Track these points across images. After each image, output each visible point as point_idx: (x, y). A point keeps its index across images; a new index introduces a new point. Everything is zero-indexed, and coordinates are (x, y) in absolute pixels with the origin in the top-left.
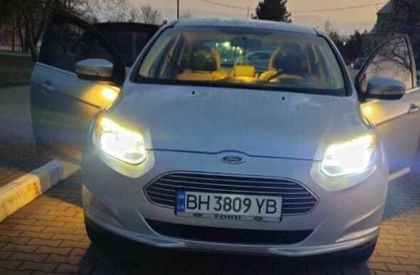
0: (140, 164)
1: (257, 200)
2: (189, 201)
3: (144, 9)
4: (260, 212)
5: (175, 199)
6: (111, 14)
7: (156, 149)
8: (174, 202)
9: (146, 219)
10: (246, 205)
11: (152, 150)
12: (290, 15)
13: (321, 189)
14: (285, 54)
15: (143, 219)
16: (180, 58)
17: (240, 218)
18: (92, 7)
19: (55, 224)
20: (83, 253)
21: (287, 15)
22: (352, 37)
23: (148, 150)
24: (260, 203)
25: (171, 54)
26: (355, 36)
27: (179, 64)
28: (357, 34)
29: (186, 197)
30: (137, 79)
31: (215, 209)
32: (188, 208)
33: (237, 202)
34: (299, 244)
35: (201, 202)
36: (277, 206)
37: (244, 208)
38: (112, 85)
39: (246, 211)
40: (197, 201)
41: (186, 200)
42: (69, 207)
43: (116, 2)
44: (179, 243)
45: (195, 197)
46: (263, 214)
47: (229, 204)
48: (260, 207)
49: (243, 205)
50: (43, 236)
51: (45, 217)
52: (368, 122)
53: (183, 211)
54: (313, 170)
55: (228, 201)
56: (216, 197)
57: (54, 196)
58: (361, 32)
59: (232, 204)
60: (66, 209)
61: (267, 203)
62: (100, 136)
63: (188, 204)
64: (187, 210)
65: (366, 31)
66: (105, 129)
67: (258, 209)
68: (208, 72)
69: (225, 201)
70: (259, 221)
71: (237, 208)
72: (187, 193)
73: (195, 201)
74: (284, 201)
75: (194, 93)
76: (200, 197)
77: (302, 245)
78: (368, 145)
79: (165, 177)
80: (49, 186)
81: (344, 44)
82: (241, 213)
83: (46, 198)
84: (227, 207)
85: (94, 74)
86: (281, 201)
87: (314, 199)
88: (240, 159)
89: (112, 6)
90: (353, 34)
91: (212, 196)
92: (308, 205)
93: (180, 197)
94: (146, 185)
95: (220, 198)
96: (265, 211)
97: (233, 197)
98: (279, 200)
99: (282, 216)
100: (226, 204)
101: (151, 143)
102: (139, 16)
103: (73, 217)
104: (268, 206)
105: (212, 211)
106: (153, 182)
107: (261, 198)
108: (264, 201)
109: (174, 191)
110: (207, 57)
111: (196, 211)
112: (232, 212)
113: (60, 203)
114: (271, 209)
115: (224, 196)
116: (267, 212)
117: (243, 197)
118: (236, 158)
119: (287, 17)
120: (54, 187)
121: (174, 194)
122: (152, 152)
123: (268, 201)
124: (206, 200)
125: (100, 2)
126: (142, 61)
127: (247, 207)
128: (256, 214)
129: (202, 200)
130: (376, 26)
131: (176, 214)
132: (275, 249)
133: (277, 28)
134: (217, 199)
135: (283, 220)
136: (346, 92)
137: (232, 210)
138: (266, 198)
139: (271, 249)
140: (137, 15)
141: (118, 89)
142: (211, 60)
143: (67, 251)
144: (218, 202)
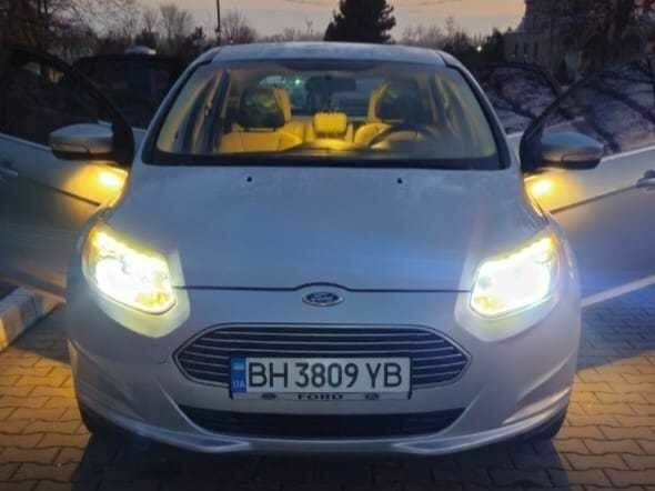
0: (165, 312)
1: (368, 365)
2: (251, 374)
3: (164, 10)
4: (373, 385)
5: (229, 370)
6: (112, 22)
7: (191, 287)
8: (226, 376)
9: (180, 406)
10: (350, 375)
11: (184, 288)
12: (392, 9)
13: (474, 339)
14: (395, 96)
15: (176, 407)
16: (225, 105)
17: (341, 397)
18: (82, 13)
19: (30, 402)
20: (78, 455)
21: (387, 9)
22: (488, 38)
23: (177, 288)
24: (374, 370)
25: (209, 104)
26: (493, 37)
27: (223, 115)
28: (497, 35)
29: (247, 368)
30: (154, 157)
31: (298, 384)
32: (252, 385)
33: (335, 371)
34: (440, 434)
35: (273, 375)
36: (401, 373)
37: (347, 380)
38: (113, 165)
39: (350, 386)
40: (267, 374)
41: (247, 373)
42: (54, 368)
43: (119, 3)
44: (241, 444)
45: (263, 366)
46: (380, 387)
47: (321, 375)
48: (373, 376)
49: (344, 375)
50: (9, 429)
51: (14, 391)
52: (542, 211)
53: (244, 390)
54: (458, 309)
55: (318, 370)
56: (298, 365)
57: (27, 349)
58: (503, 30)
59: (326, 375)
60: (50, 372)
61: (386, 369)
62: (95, 264)
63: (251, 379)
64: (249, 389)
65: (510, 29)
66: (103, 253)
67: (370, 381)
68: (271, 129)
69: (313, 371)
70: (372, 399)
71: (335, 380)
72: (250, 360)
73: (262, 374)
74: (413, 364)
75: (249, 180)
76: (271, 365)
77: (445, 436)
78: (545, 257)
79: (211, 335)
80: (19, 329)
81: (479, 49)
82: (343, 388)
83: (14, 352)
84: (318, 380)
85: (82, 150)
86: (408, 364)
87: (464, 358)
88: (335, 298)
89: (113, 9)
90: (491, 33)
91: (291, 362)
92: (454, 368)
93: (237, 367)
94: (177, 350)
95: (306, 366)
96: (382, 383)
97: (327, 362)
98: (404, 363)
99: (411, 389)
100: (315, 375)
101: (182, 276)
102: (157, 21)
103: (61, 386)
104: (387, 374)
105: (292, 388)
106: (189, 343)
107: (374, 362)
108: (379, 365)
109: (226, 358)
110: (268, 104)
111: (267, 389)
112: (327, 389)
113: (38, 361)
114: (393, 379)
115: (311, 362)
116: (386, 385)
117: (343, 362)
118: (330, 295)
119: (388, 13)
120: (27, 331)
121: (227, 362)
122: (185, 292)
123: (387, 365)
124: (282, 371)
125: (95, 4)
126: (161, 123)
127: (350, 379)
128: (369, 389)
129: (275, 371)
130: (526, 20)
131: (231, 396)
132: (402, 445)
133: (381, 58)
134: (300, 368)
135: (413, 396)
136: (501, 160)
137: (327, 384)
138: (383, 361)
139: (397, 445)
140: (154, 22)
141: (123, 173)
142: (274, 111)
143: (50, 454)
144: (302, 373)
